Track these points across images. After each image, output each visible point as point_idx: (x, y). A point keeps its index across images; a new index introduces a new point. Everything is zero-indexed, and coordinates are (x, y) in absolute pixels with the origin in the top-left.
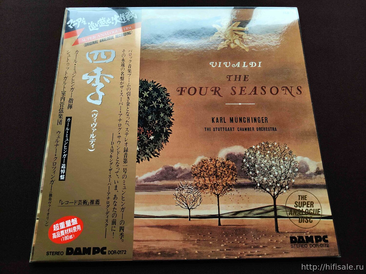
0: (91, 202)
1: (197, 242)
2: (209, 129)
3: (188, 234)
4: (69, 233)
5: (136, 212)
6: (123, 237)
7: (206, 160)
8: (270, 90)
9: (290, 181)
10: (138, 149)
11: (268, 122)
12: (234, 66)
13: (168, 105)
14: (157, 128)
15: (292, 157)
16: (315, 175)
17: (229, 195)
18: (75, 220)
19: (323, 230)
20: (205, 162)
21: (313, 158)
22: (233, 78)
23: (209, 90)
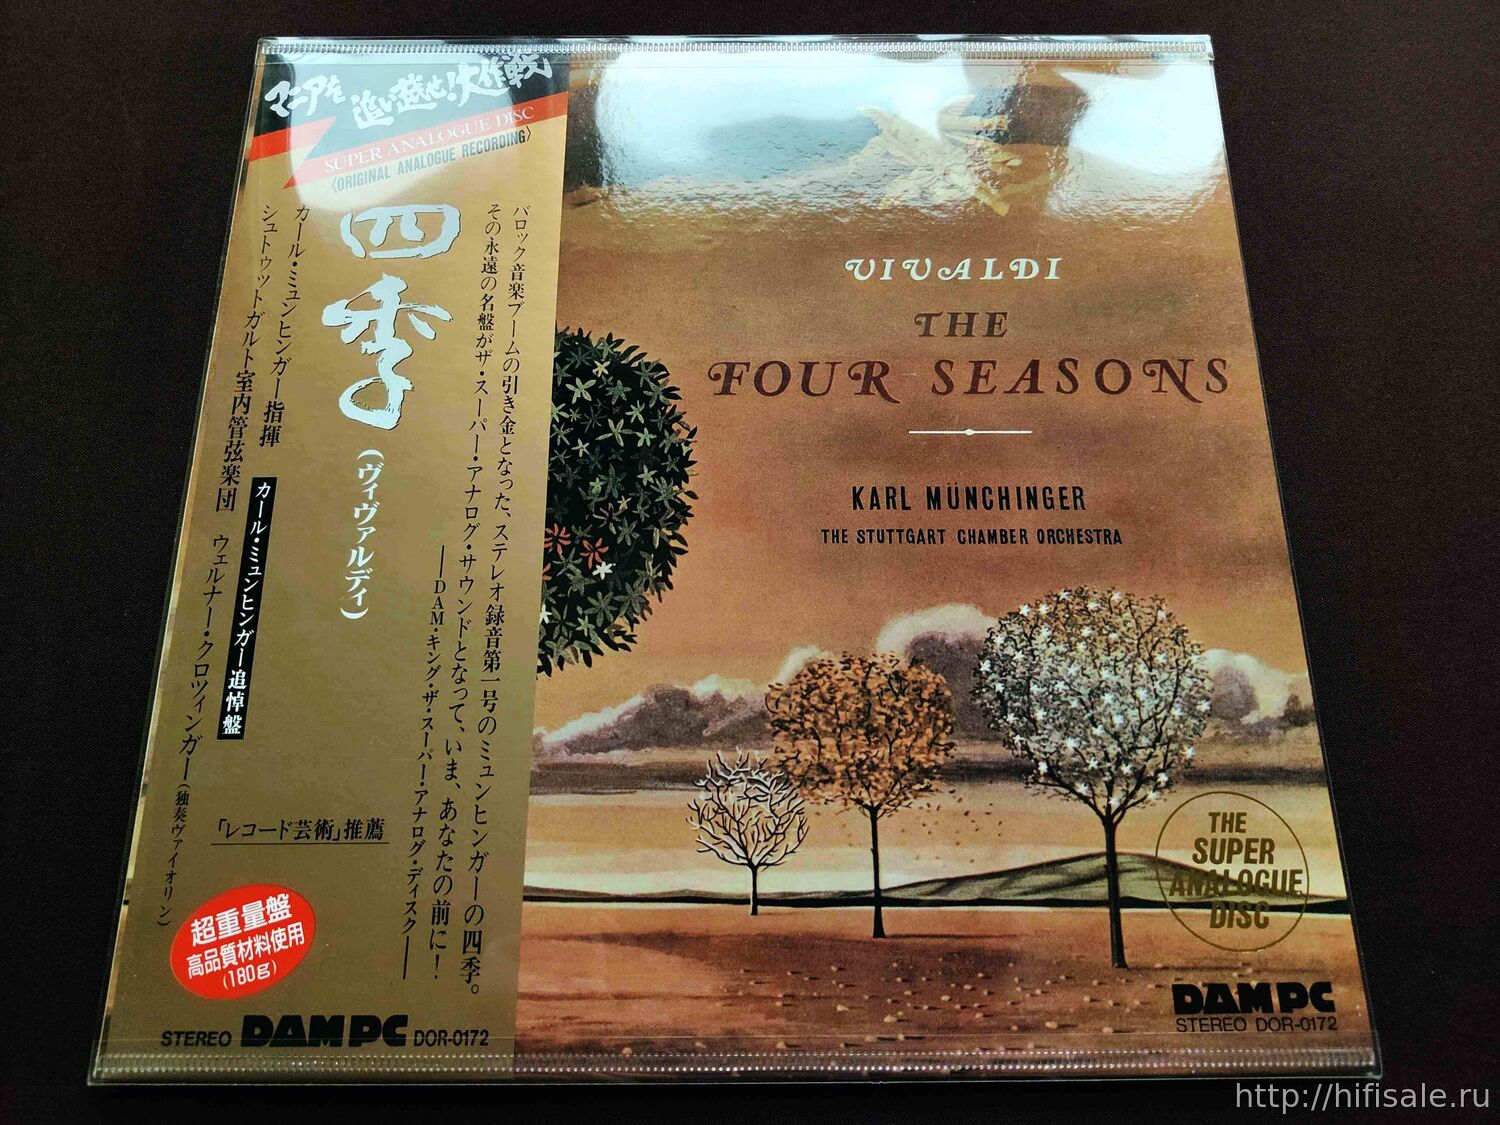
0: (347, 831)
1: (784, 1005)
2: (839, 536)
3: (746, 971)
4: (256, 956)
5: (533, 879)
6: (478, 974)
7: (825, 665)
8: (1097, 373)
9: (1176, 755)
10: (544, 615)
11: (1083, 508)
12: (945, 274)
13: (670, 435)
14: (626, 531)
15: (1185, 652)
16: (1280, 728)
17: (921, 808)
18: (281, 900)
19: (1313, 961)
20: (820, 672)
21: (1272, 659)
22: (940, 325)
23: (841, 373)
